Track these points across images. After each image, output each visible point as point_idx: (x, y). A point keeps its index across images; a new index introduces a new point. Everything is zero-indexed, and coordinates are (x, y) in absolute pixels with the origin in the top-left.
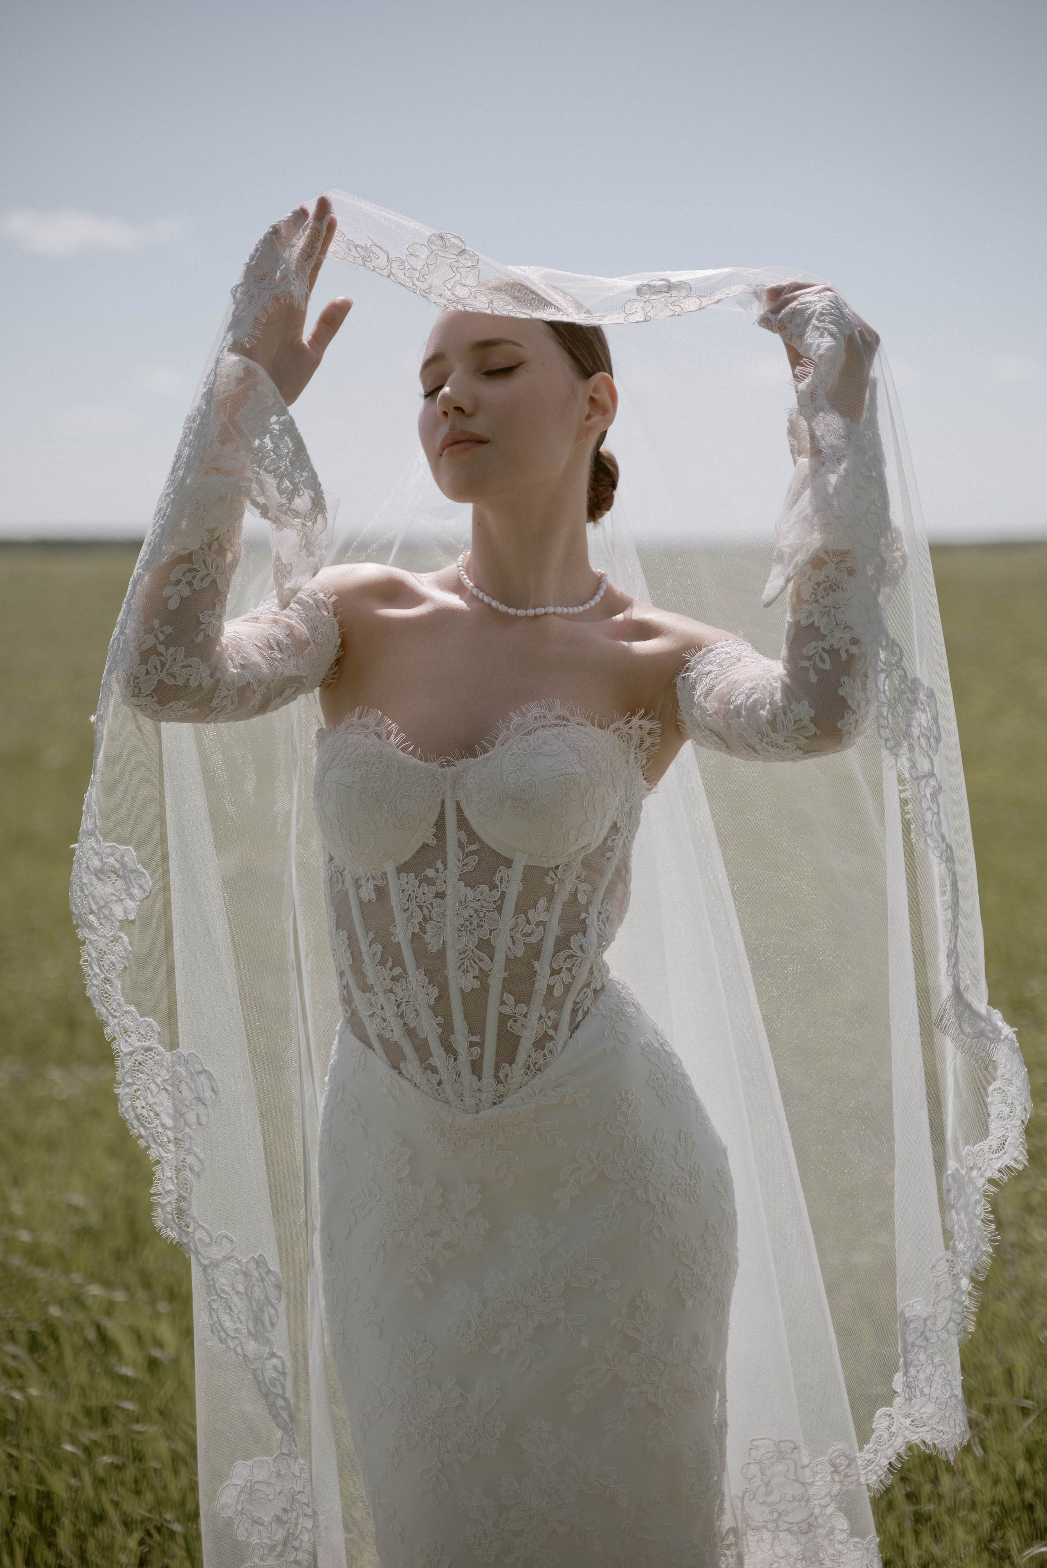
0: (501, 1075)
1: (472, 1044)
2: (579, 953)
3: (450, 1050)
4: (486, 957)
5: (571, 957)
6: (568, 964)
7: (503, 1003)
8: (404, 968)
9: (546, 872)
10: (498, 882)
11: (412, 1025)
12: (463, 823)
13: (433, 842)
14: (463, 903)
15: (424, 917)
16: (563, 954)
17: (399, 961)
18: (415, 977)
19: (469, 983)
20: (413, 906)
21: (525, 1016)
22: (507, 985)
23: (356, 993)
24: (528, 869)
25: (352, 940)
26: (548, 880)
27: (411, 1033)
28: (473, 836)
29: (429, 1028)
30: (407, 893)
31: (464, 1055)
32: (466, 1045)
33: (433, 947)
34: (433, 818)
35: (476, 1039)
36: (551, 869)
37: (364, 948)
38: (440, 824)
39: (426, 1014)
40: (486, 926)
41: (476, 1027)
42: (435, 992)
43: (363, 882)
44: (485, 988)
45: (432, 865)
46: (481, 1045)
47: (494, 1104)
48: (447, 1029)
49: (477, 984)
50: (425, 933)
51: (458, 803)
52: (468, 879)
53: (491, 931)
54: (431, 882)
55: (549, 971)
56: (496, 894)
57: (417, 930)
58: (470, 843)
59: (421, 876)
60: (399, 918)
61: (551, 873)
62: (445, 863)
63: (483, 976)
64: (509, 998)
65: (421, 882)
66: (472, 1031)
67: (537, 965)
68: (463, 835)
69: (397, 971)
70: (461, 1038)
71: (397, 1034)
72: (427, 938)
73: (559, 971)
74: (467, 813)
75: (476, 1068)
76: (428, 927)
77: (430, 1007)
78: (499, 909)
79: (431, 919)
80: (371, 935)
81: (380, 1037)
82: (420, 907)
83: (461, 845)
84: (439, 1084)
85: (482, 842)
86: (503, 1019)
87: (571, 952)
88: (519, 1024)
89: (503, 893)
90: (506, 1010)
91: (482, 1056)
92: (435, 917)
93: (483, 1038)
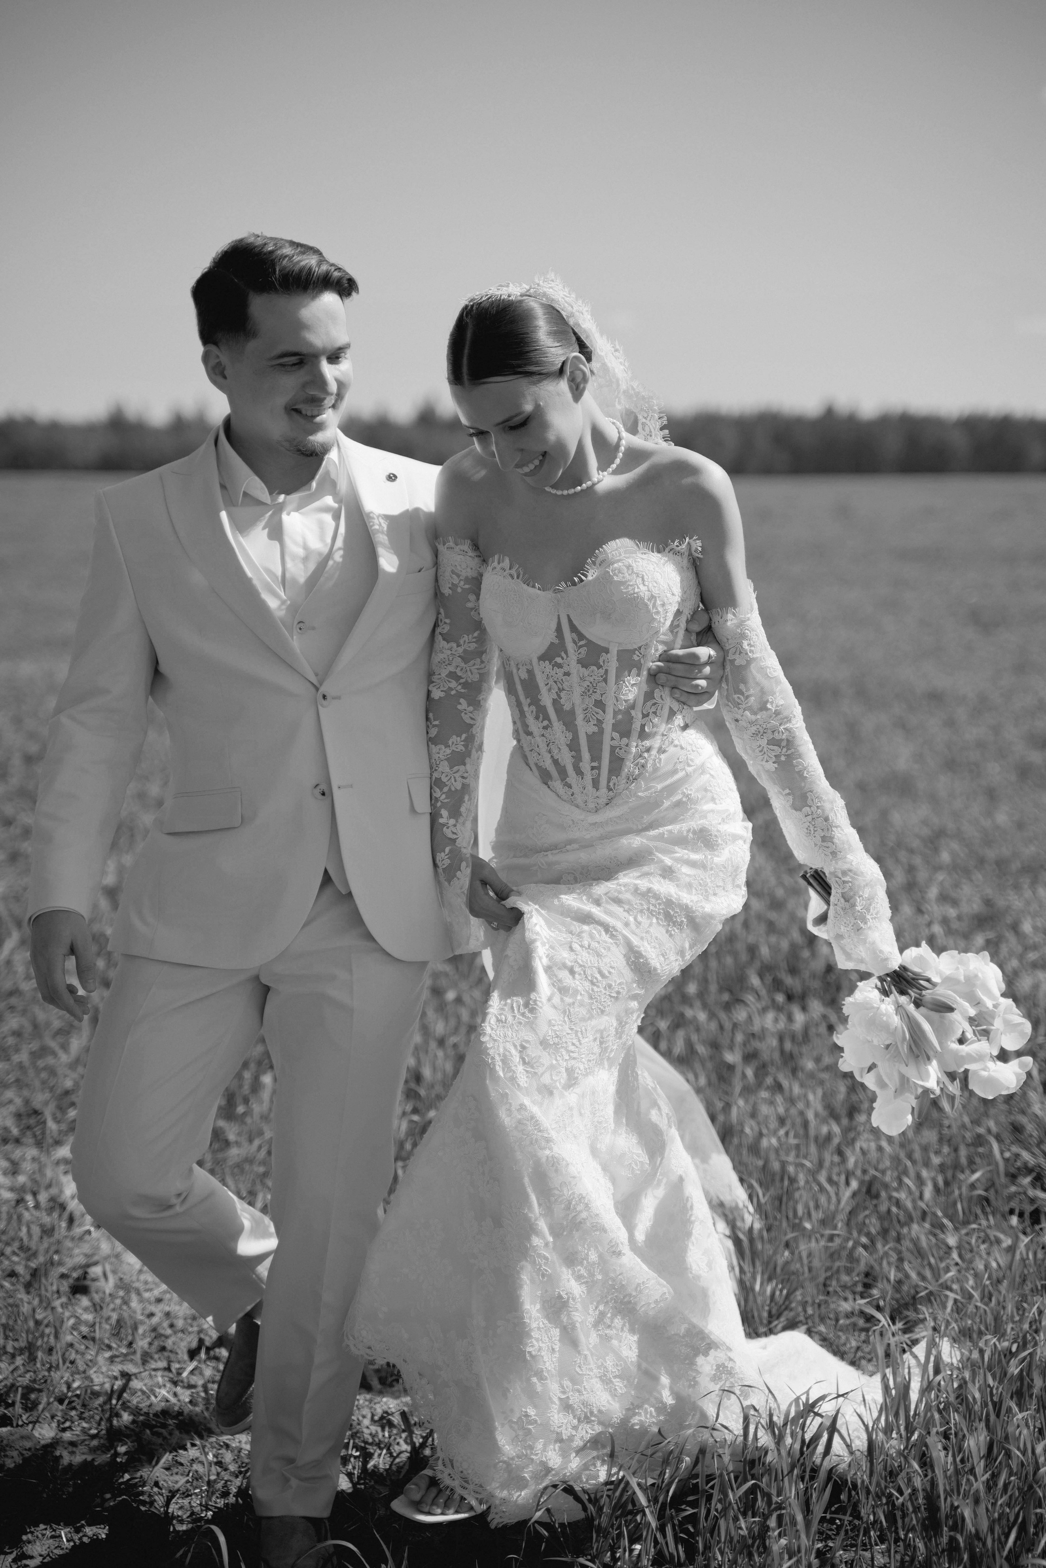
0: (611, 784)
1: (593, 768)
2: (660, 701)
3: (579, 772)
4: (601, 712)
5: (654, 704)
6: (653, 709)
7: (612, 739)
8: (550, 721)
9: (633, 651)
10: (602, 663)
11: (555, 757)
12: (573, 628)
13: (557, 641)
14: (582, 679)
15: (559, 689)
16: (649, 704)
17: (547, 717)
18: (558, 726)
19: (592, 729)
20: (551, 682)
21: (627, 745)
22: (615, 727)
23: (523, 735)
24: (621, 653)
25: (519, 704)
26: (636, 658)
27: (556, 762)
28: (581, 636)
29: (566, 758)
30: (546, 674)
31: (588, 777)
32: (589, 769)
33: (567, 707)
34: (554, 626)
35: (595, 764)
36: (636, 649)
37: (526, 708)
38: (559, 629)
39: (565, 750)
40: (598, 691)
41: (596, 756)
42: (570, 736)
43: (520, 666)
44: (601, 731)
45: (560, 656)
46: (598, 768)
47: (607, 804)
48: (578, 759)
49: (596, 729)
50: (561, 698)
51: (568, 616)
52: (584, 663)
53: (602, 695)
54: (560, 666)
55: (640, 716)
56: (602, 671)
57: (555, 697)
58: (580, 640)
59: (553, 662)
60: (544, 690)
61: (637, 652)
62: (566, 653)
63: (600, 723)
64: (616, 735)
65: (553, 666)
66: (593, 760)
67: (633, 713)
68: (574, 635)
69: (546, 723)
70: (586, 764)
71: (548, 764)
72: (562, 701)
73: (648, 715)
74: (575, 622)
75: (596, 784)
76: (562, 694)
77: (567, 745)
78: (605, 681)
79: (563, 689)
80: (529, 700)
81: (536, 764)
82: (555, 682)
83: (574, 642)
84: (572, 795)
85: (587, 639)
86: (613, 749)
87: (654, 701)
88: (623, 750)
89: (606, 671)
90: (615, 743)
91: (599, 775)
92: (566, 688)
93: (600, 763)
